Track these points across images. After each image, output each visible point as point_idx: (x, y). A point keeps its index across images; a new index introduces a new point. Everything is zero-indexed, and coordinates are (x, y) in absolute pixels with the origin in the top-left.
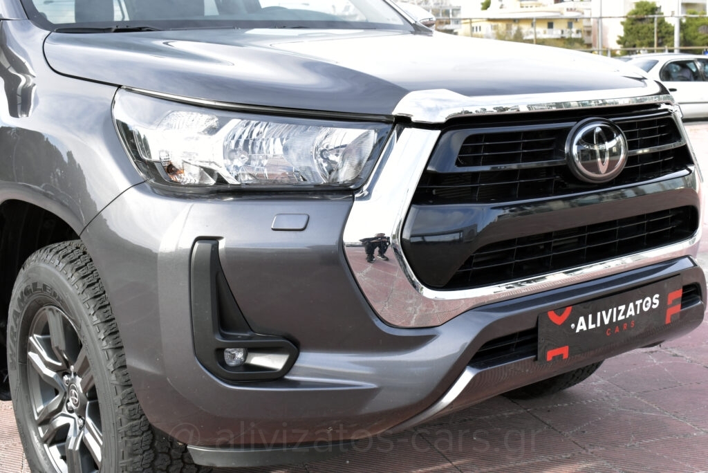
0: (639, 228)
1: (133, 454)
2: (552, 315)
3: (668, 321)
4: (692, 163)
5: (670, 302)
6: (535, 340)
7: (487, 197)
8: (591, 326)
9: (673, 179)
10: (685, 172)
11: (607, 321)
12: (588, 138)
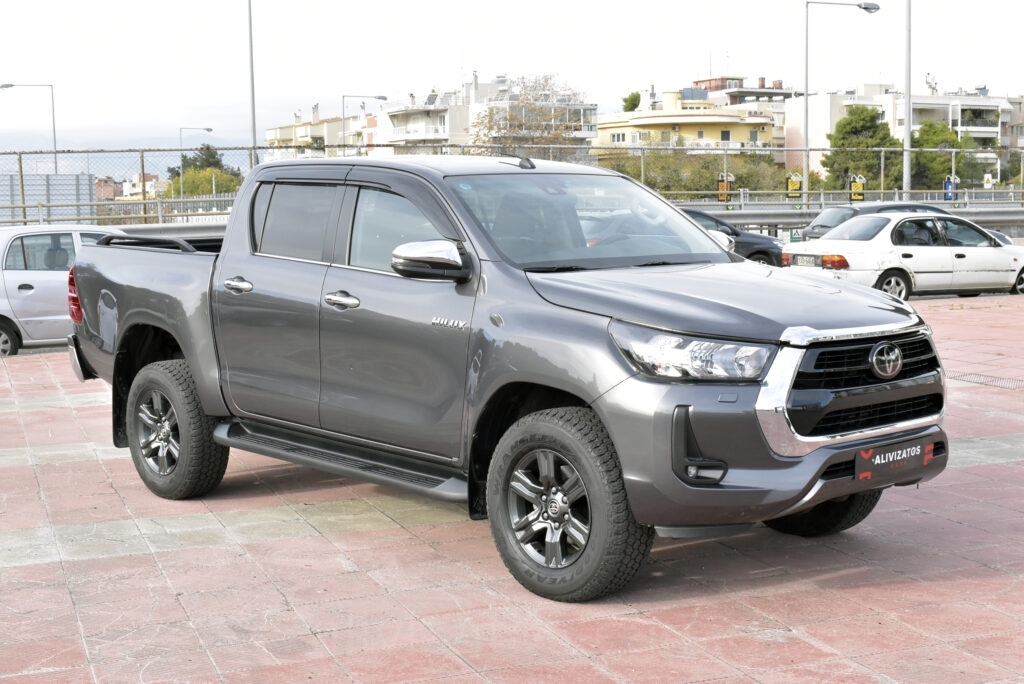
0: (908, 406)
1: (617, 533)
2: (863, 453)
3: (925, 463)
4: (938, 366)
5: (926, 451)
6: (853, 468)
7: (828, 385)
8: (883, 462)
9: (927, 377)
10: (935, 372)
11: (891, 459)
12: (881, 353)
